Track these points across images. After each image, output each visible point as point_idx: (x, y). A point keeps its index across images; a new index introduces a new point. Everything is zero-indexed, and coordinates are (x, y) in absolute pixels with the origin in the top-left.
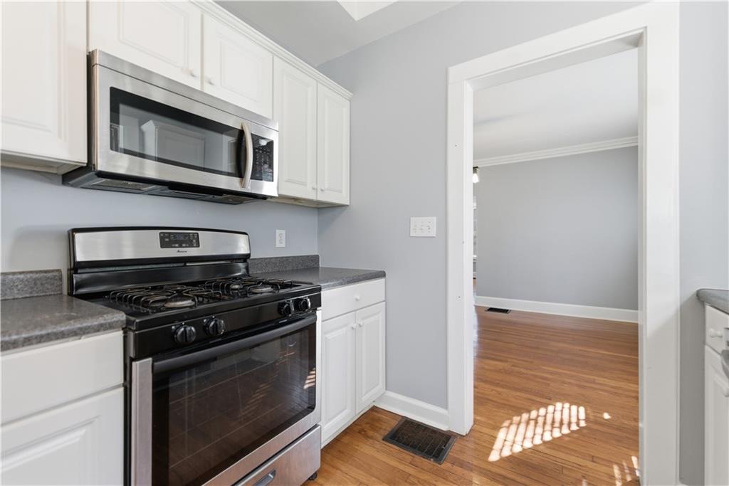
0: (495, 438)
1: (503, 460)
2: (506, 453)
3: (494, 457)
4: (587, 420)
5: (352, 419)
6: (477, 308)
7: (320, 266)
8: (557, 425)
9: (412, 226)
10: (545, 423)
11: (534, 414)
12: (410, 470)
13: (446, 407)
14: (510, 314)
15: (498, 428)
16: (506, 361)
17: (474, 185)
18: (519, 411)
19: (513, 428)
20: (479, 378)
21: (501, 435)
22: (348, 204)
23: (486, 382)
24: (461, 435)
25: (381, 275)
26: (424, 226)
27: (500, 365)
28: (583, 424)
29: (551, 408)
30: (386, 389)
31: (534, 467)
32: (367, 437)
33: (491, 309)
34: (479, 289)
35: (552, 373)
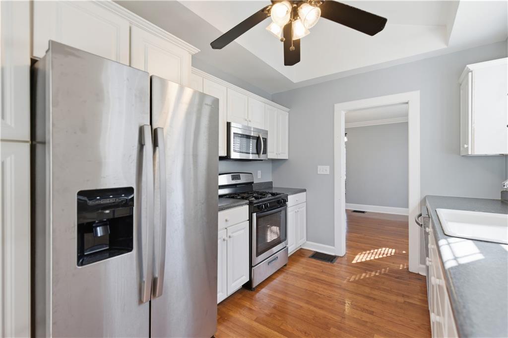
0: (354, 258)
1: (357, 263)
2: (359, 261)
3: (354, 262)
4: (395, 253)
5: (296, 249)
6: (347, 210)
7: (273, 186)
8: (382, 254)
9: (318, 169)
10: (376, 254)
11: (372, 251)
12: (322, 265)
13: (334, 246)
14: (366, 214)
15: (356, 255)
16: (362, 234)
17: (346, 142)
18: (366, 250)
19: (362, 255)
20: (348, 239)
21: (357, 257)
22: (287, 158)
23: (351, 241)
24: (341, 257)
25: (304, 190)
26: (323, 170)
27: (359, 235)
28: (393, 254)
29: (380, 250)
30: (307, 240)
31: (370, 265)
32: (302, 257)
33: (355, 211)
34: (348, 201)
35: (383, 238)
